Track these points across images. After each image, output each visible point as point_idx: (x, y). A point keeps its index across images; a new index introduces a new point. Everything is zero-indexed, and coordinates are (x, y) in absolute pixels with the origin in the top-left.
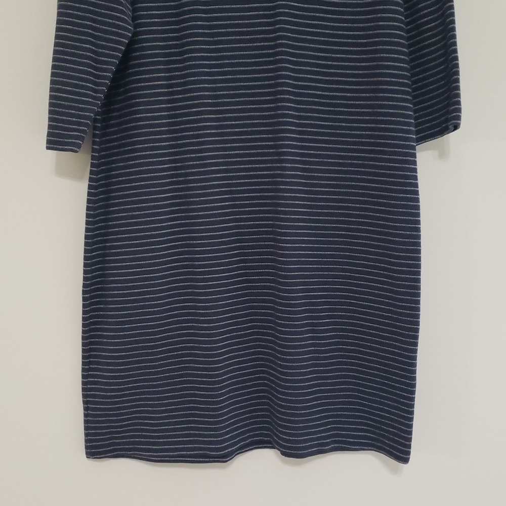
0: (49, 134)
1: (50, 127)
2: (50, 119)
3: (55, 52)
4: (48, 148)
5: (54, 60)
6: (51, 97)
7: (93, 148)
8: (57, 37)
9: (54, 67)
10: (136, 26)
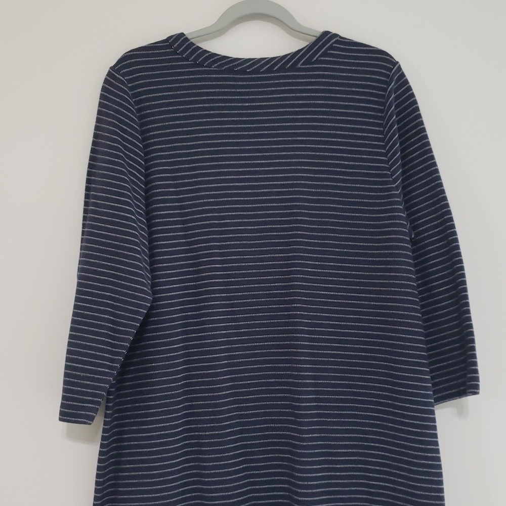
0: (63, 406)
1: (64, 398)
2: (65, 390)
3: (73, 322)
4: (61, 420)
5: (72, 329)
6: (67, 367)
7: (106, 413)
8: (76, 307)
9: (71, 337)
10: (154, 293)
